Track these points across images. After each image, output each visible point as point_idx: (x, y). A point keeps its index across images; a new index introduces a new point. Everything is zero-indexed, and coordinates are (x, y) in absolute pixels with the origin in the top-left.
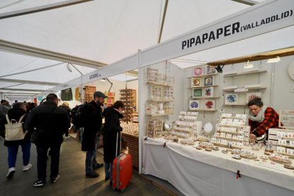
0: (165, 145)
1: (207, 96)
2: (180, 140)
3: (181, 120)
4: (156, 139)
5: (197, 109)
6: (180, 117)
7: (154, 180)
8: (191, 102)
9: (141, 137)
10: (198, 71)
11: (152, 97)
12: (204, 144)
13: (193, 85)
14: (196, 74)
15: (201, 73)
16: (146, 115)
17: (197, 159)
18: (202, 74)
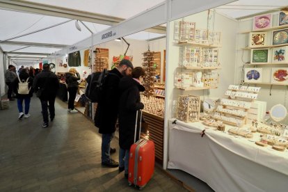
0: (203, 134)
1: (277, 62)
2: (227, 128)
3: (230, 98)
4: (189, 124)
5: (259, 81)
6: (229, 93)
7: (186, 181)
8: (247, 70)
9: (168, 118)
10: (262, 22)
11: (185, 63)
13: (251, 45)
14: (258, 26)
15: (267, 24)
16: (176, 88)
17: (255, 160)
18: (270, 27)
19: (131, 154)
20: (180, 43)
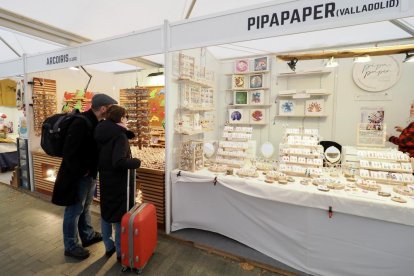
0: (215, 182)
1: (254, 104)
2: (235, 170)
3: (227, 139)
4: (196, 173)
6: (226, 135)
8: (232, 111)
10: (241, 65)
11: (185, 104)
12: (272, 174)
13: (234, 87)
14: (238, 69)
15: (245, 69)
16: (176, 133)
17: (270, 198)
18: (248, 71)
19: (123, 228)
20: (180, 79)
